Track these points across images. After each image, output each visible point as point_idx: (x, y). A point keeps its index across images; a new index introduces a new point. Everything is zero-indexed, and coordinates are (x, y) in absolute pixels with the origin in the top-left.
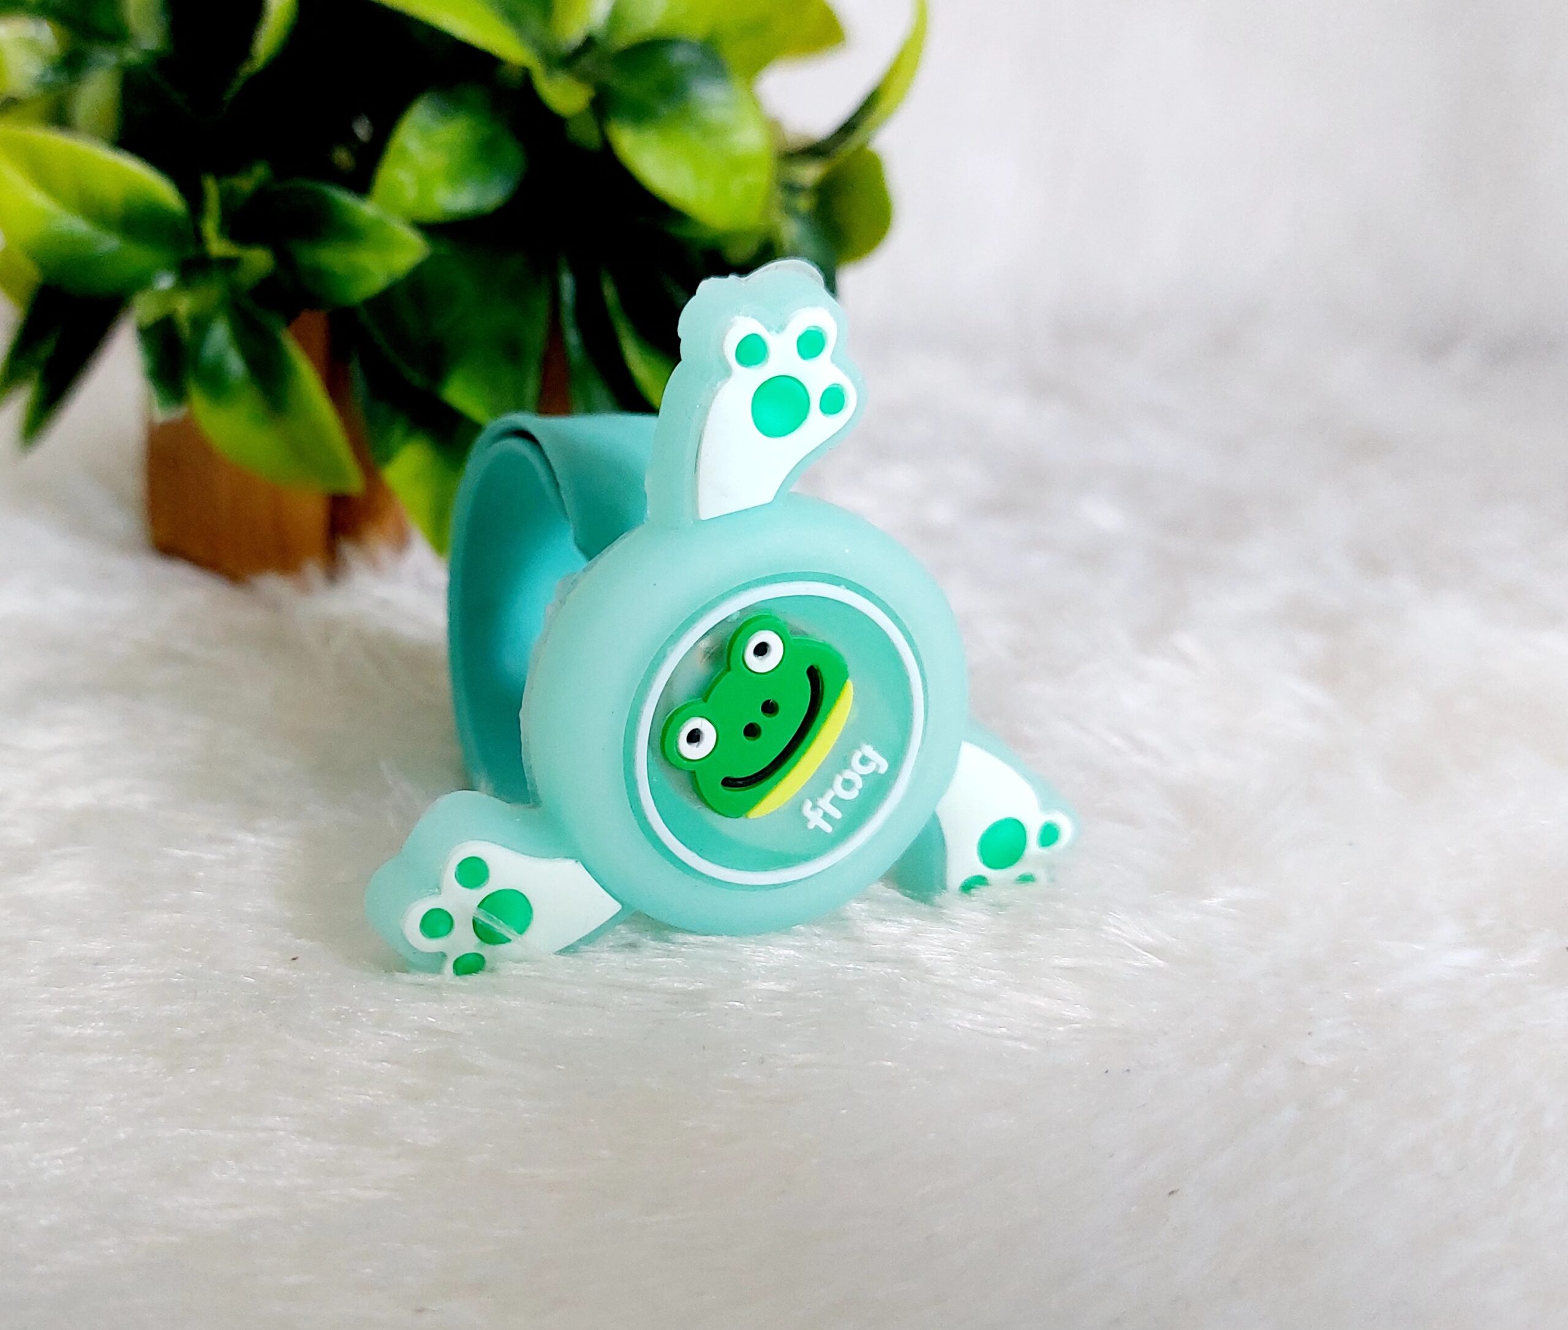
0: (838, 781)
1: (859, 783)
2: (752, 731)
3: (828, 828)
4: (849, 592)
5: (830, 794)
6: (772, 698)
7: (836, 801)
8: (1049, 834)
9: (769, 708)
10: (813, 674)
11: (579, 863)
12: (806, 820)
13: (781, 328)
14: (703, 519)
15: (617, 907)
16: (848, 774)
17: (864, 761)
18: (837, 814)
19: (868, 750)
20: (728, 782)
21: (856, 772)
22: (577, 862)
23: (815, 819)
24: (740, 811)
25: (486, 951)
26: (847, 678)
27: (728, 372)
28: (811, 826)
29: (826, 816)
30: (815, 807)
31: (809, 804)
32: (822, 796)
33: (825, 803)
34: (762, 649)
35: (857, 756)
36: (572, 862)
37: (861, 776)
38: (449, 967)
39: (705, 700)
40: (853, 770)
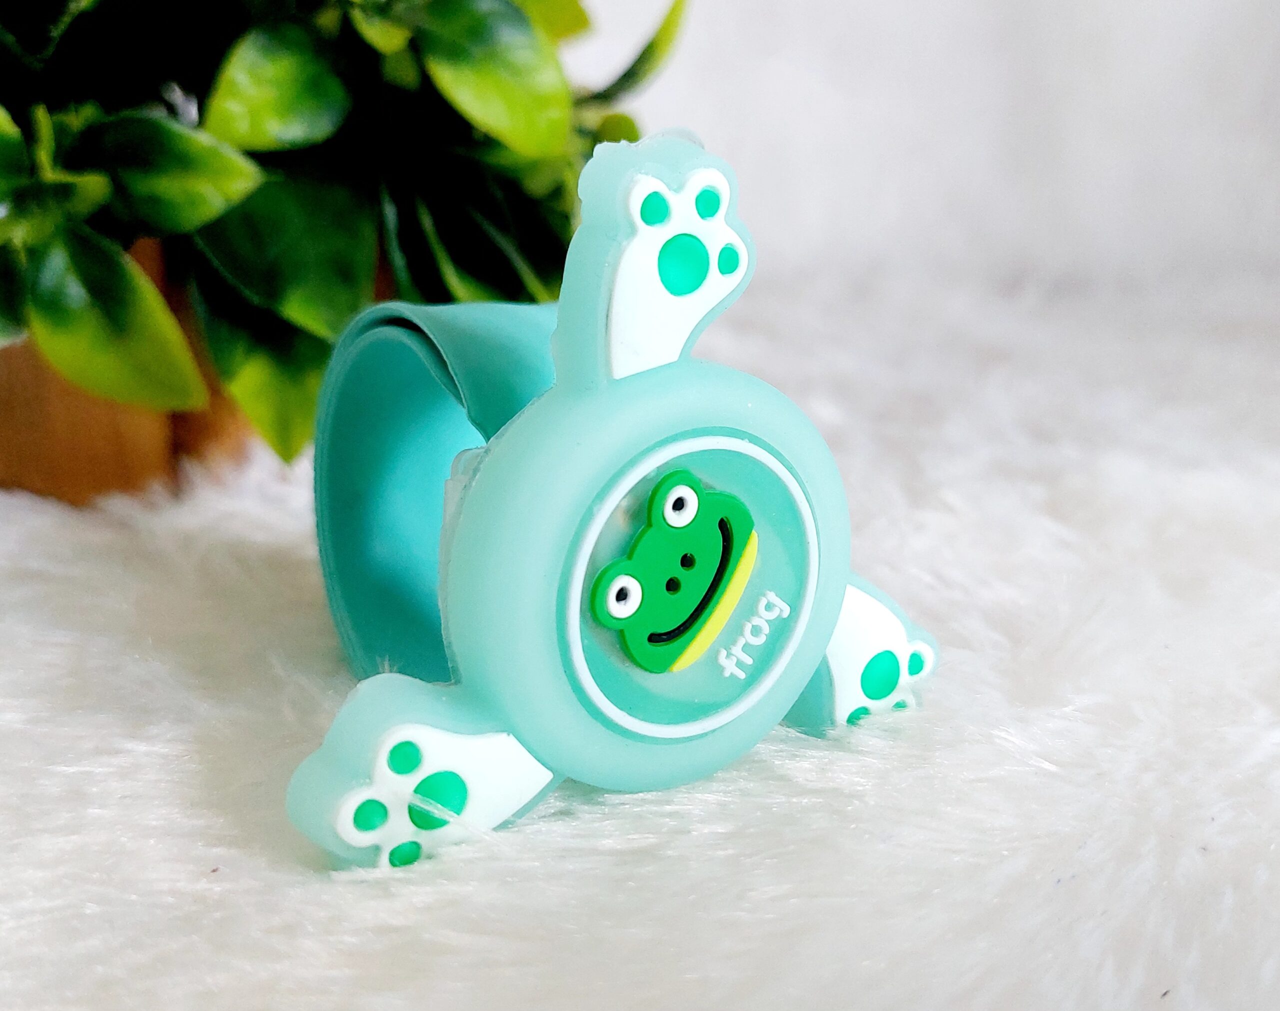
0: (748, 628)
1: (766, 629)
2: (672, 585)
3: (742, 675)
4: (751, 445)
5: (741, 642)
6: (689, 552)
7: (746, 648)
8: (916, 663)
9: (687, 562)
10: (724, 526)
11: (511, 735)
12: (722, 669)
13: (679, 188)
14: (617, 378)
15: (548, 776)
16: (756, 621)
17: (769, 607)
18: (749, 661)
19: (772, 597)
20: (654, 638)
21: (763, 619)
22: (509, 735)
23: (730, 667)
24: (663, 666)
25: (424, 837)
26: (752, 530)
27: (633, 231)
28: (727, 674)
29: (740, 664)
30: (729, 655)
31: (724, 653)
32: (734, 643)
33: (737, 650)
34: (679, 505)
35: (763, 602)
36: (505, 735)
37: (767, 621)
38: (385, 858)
39: (630, 557)
40: (761, 617)
